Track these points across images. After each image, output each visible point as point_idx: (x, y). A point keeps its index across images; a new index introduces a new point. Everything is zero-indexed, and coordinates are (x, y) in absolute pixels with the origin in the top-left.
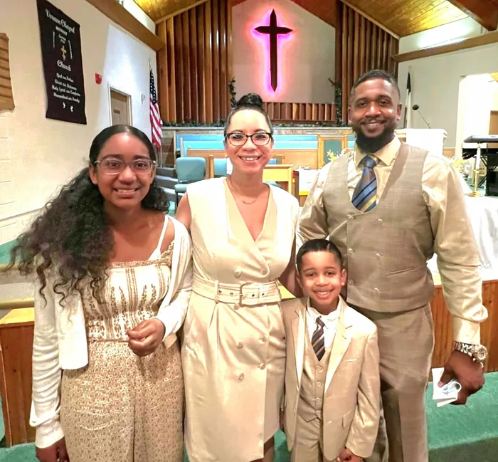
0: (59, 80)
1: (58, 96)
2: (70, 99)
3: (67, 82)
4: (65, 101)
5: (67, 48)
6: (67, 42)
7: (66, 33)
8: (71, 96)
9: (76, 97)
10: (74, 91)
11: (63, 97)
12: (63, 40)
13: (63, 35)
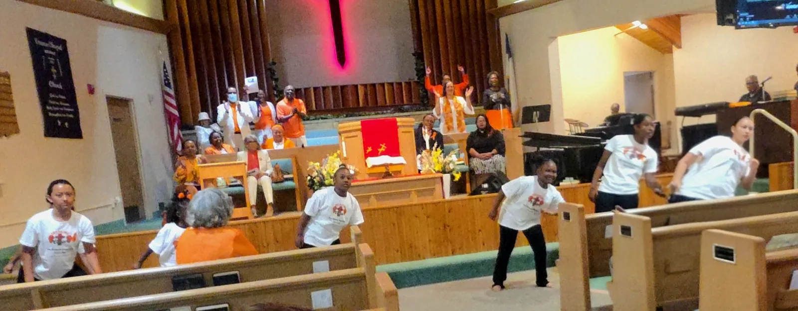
0: (54, 99)
1: (53, 115)
2: (64, 115)
3: (59, 100)
4: (60, 118)
5: (57, 68)
6: (56, 62)
7: (53, 53)
8: (64, 112)
9: (70, 113)
10: (67, 107)
11: (57, 115)
12: (52, 61)
13: (51, 56)
